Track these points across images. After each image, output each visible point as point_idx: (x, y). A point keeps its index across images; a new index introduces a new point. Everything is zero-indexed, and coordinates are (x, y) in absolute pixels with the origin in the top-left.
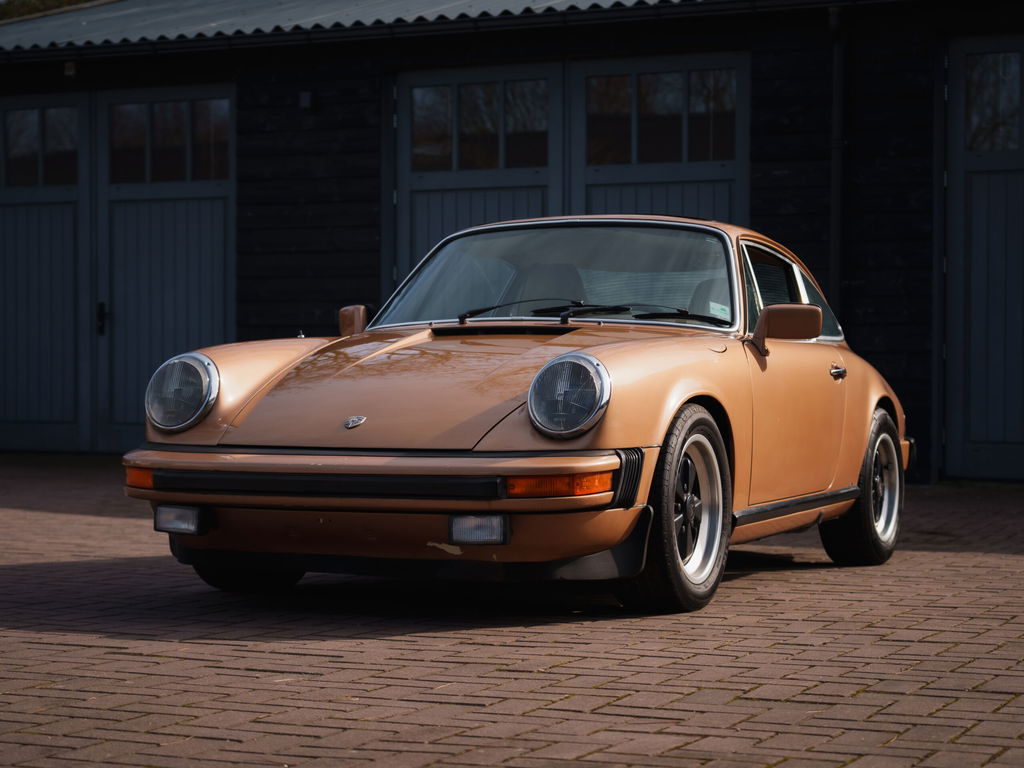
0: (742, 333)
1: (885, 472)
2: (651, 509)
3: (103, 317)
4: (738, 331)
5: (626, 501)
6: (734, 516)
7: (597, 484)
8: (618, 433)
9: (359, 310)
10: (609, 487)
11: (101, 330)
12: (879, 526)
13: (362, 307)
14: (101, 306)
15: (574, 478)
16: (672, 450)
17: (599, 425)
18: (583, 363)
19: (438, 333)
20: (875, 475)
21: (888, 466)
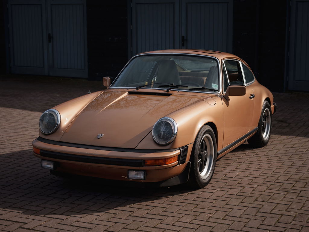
0: (221, 94)
1: (267, 118)
2: (190, 162)
3: (50, 38)
4: (220, 93)
5: (183, 162)
6: (217, 153)
7: (173, 160)
8: (180, 142)
9: (108, 79)
10: (177, 160)
11: (49, 42)
12: (264, 135)
13: (109, 78)
14: (49, 35)
15: (165, 160)
16: (197, 143)
17: (174, 141)
18: (169, 122)
19: (130, 93)
20: (263, 120)
21: (267, 116)
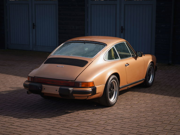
3: (34, 26)
11: (34, 28)
